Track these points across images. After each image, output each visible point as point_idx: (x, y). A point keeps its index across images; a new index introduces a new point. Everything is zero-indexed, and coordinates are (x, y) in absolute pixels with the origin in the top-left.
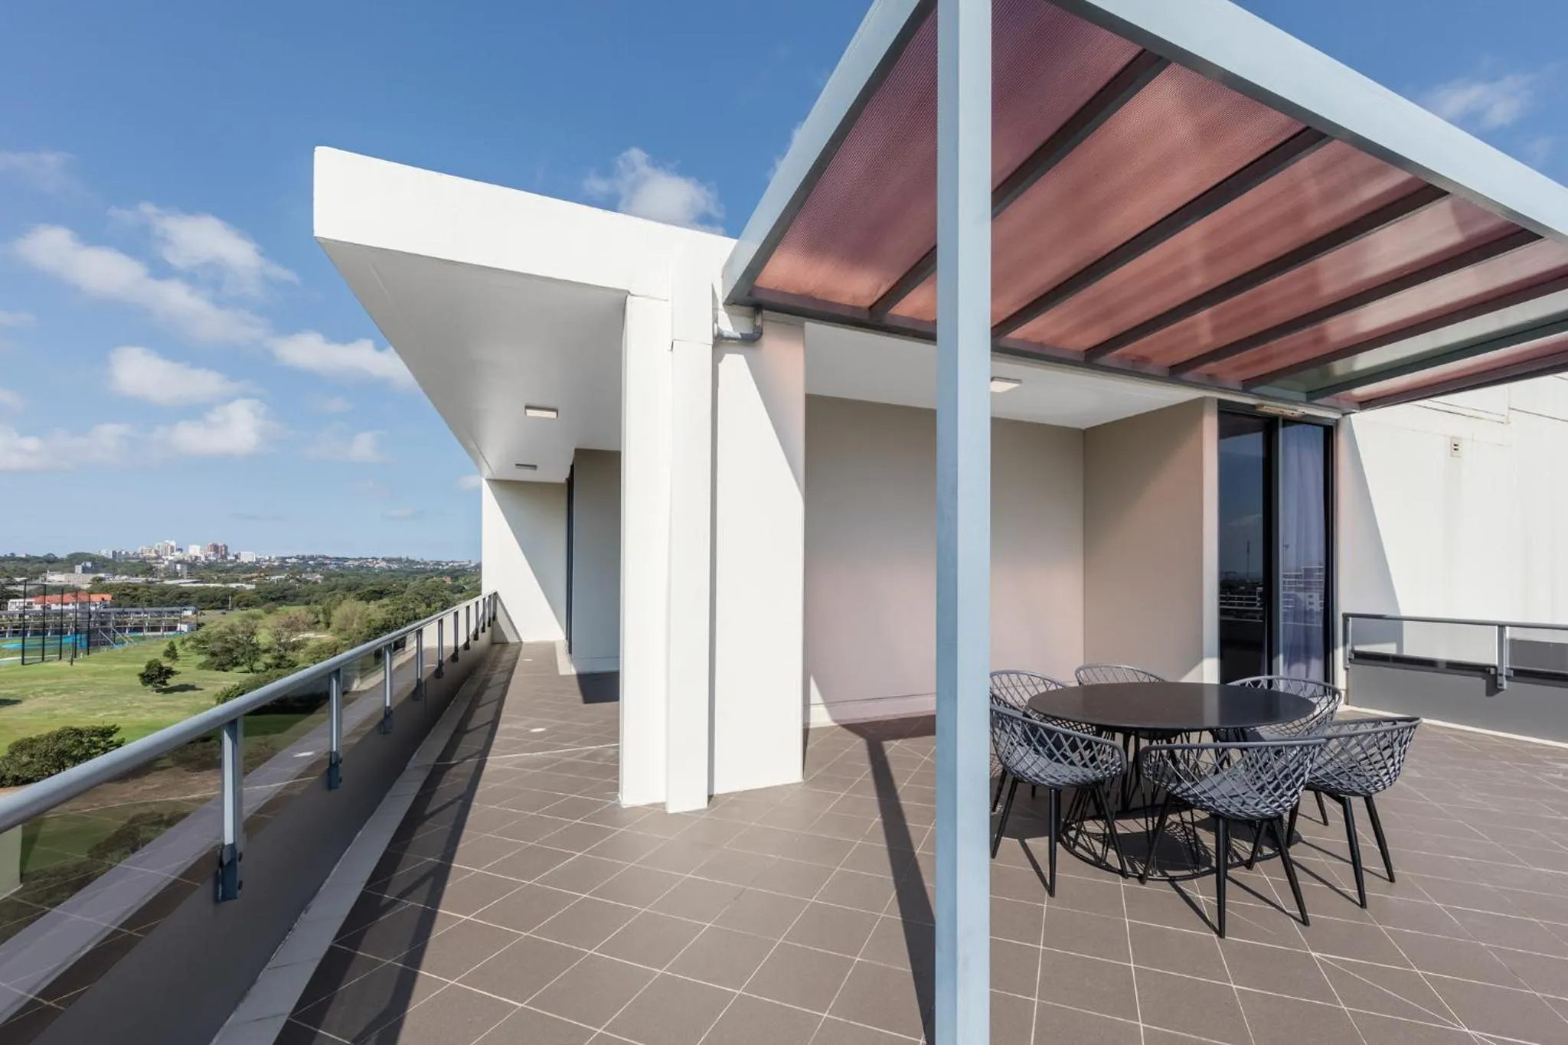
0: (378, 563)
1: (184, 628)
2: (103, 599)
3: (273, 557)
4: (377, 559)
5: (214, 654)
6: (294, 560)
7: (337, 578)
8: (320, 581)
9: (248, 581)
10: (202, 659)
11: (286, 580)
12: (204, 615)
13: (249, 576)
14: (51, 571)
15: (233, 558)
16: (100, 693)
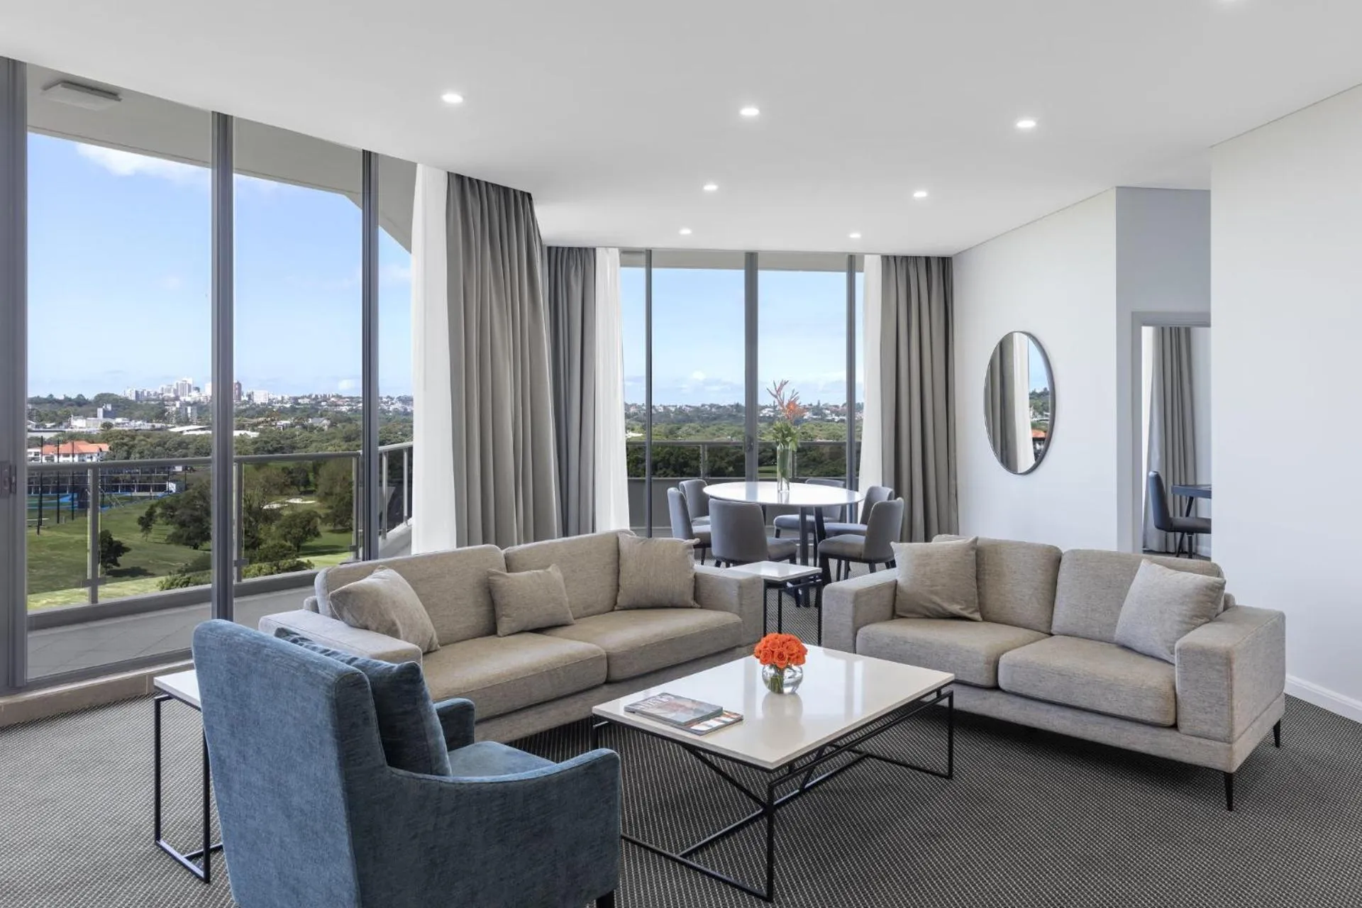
0: (392, 404)
1: (172, 487)
2: (100, 449)
3: (286, 397)
4: (392, 399)
5: (183, 524)
6: (306, 401)
7: (344, 424)
8: (326, 427)
9: (253, 427)
10: (171, 529)
11: (292, 426)
12: (194, 471)
13: (255, 420)
14: (74, 415)
15: (247, 399)
16: (51, 573)
